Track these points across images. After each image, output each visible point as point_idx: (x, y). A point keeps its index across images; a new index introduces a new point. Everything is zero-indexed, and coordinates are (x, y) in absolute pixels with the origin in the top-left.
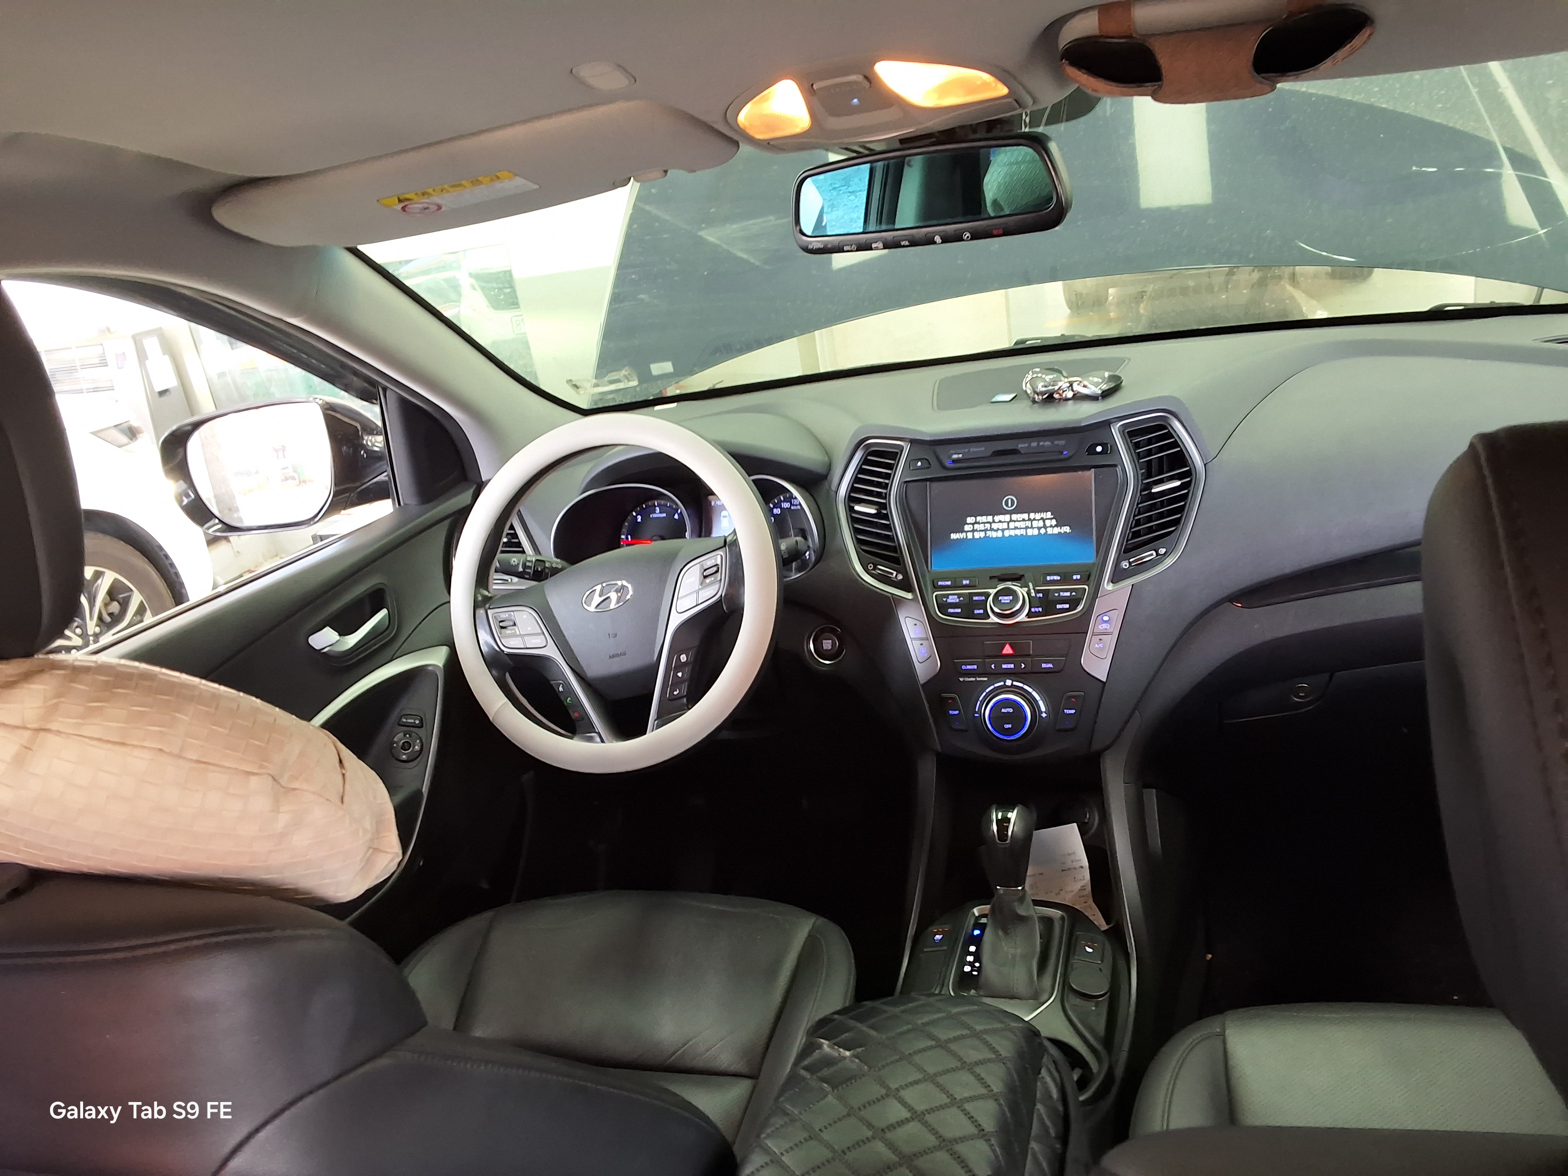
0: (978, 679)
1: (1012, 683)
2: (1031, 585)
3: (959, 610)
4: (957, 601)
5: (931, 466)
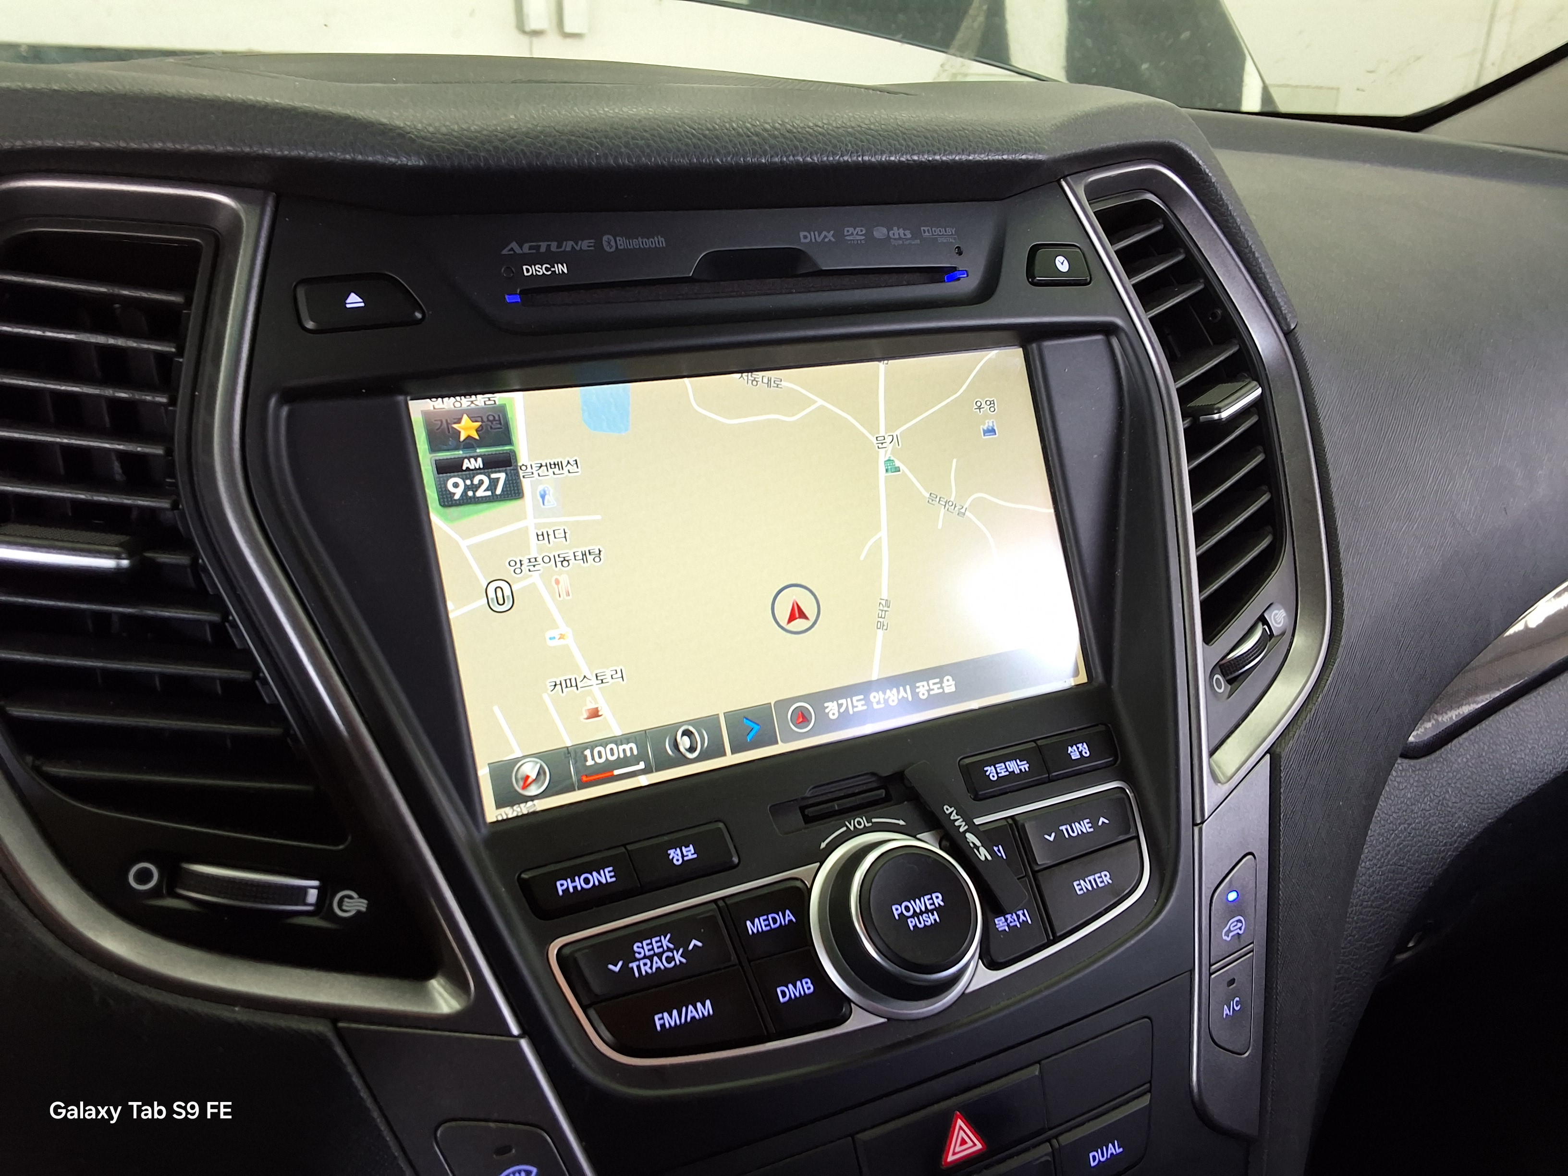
2: (950, 813)
4: (679, 958)
5: (418, 315)
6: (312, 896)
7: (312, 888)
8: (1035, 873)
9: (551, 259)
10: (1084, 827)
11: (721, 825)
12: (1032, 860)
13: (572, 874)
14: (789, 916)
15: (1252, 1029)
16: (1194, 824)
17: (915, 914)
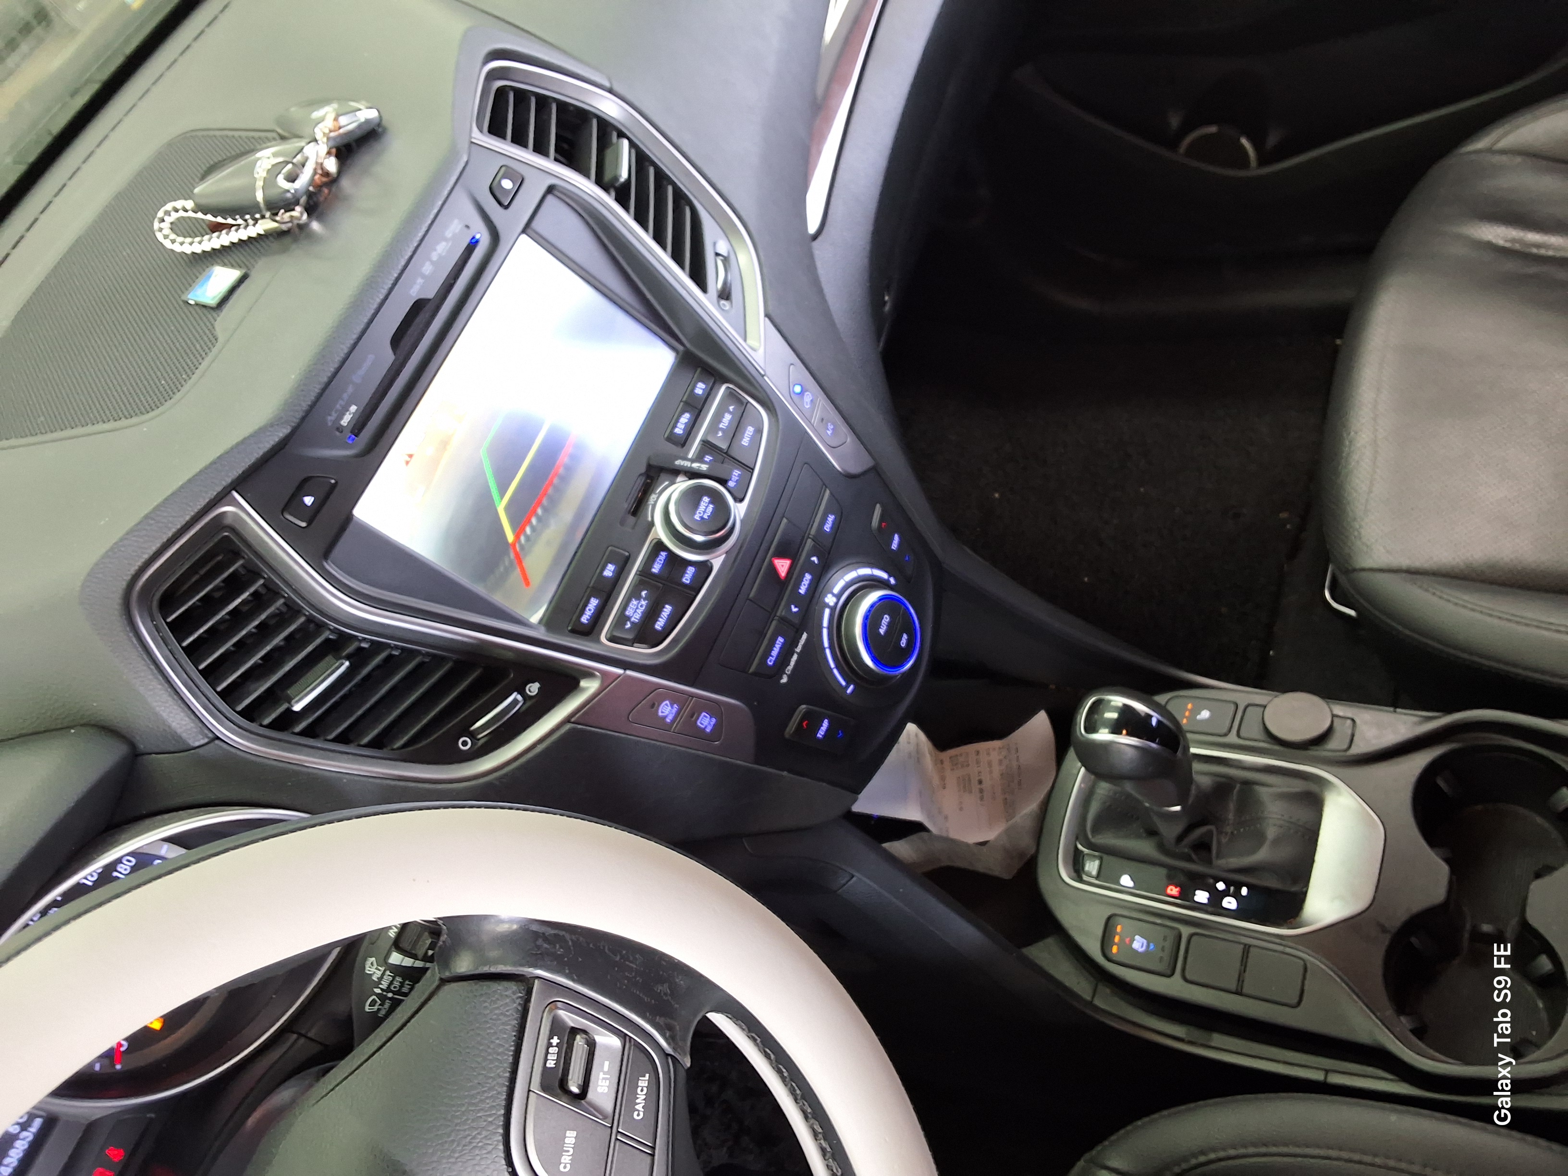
0: (799, 649)
1: (834, 595)
2: (679, 462)
3: (668, 609)
4: (644, 603)
5: (333, 481)
6: (519, 698)
7: (515, 696)
8: (726, 453)
9: (346, 409)
10: (727, 417)
11: (610, 548)
12: (720, 450)
13: (582, 612)
14: (664, 554)
15: (844, 429)
16: (763, 376)
17: (704, 512)
